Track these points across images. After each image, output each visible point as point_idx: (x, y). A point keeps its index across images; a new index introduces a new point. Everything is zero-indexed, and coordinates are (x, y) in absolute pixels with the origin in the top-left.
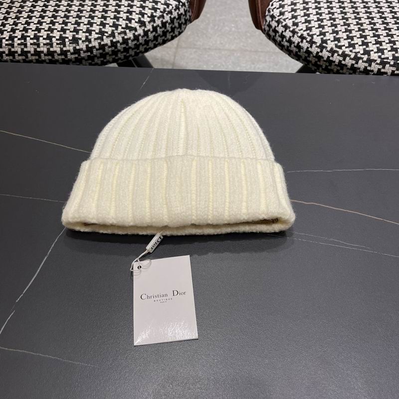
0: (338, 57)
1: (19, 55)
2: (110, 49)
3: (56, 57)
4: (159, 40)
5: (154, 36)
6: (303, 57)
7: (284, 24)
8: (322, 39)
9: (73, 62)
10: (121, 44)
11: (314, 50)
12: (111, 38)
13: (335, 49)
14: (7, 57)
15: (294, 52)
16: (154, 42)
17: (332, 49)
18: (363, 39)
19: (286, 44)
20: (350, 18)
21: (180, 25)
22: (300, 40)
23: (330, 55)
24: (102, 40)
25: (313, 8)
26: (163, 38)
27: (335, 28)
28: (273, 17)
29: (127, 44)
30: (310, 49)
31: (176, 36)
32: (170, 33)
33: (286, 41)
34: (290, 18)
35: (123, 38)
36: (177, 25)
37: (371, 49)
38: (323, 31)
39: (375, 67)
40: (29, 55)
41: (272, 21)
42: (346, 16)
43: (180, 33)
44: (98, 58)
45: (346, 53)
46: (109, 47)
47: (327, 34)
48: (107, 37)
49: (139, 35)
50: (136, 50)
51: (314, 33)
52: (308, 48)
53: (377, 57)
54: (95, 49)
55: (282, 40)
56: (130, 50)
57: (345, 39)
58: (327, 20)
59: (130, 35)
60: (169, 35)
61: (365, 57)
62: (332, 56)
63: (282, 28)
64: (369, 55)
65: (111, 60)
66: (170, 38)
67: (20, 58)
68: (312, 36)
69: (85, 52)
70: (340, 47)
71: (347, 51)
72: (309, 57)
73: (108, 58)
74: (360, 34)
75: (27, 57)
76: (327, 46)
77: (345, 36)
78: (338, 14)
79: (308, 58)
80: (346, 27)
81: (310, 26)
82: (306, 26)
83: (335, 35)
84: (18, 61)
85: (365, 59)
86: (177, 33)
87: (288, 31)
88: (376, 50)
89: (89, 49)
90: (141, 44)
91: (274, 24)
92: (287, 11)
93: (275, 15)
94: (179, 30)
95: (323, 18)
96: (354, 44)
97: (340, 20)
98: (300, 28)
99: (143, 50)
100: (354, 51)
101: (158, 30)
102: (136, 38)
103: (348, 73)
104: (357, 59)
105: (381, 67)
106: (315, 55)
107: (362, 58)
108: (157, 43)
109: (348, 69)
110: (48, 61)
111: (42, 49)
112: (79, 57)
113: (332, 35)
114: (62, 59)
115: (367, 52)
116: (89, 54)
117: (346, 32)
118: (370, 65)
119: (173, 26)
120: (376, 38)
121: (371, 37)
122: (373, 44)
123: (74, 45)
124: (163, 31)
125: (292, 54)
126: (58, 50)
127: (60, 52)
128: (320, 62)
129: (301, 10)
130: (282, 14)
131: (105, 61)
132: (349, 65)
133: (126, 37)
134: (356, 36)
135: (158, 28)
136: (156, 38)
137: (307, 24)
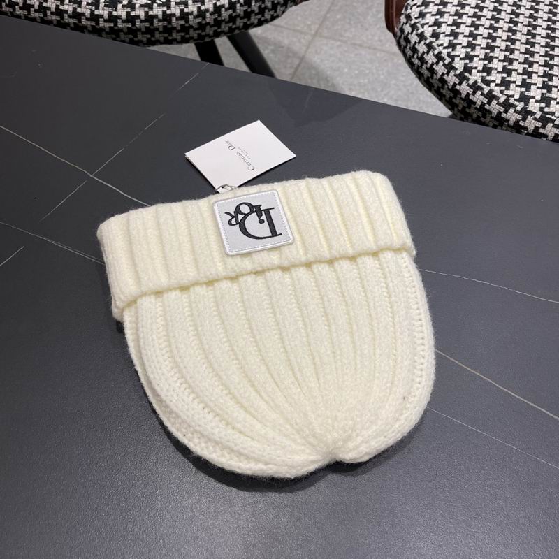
0: (482, 97)
1: (36, 11)
2: (161, 24)
3: (84, 22)
4: (238, 23)
5: (230, 16)
6: (436, 86)
7: (419, 31)
8: (466, 64)
9: (107, 33)
10: (177, 19)
11: (451, 79)
12: (165, 9)
13: (480, 84)
14: (20, 11)
15: (425, 76)
16: (231, 24)
17: (476, 82)
18: (525, 77)
19: (417, 62)
20: (520, 40)
21: (274, 7)
22: (435, 60)
23: (471, 91)
24: (151, 8)
25: (469, 15)
26: (245, 20)
27: (491, 52)
28: (408, 17)
29: (187, 21)
30: (445, 77)
31: (266, 21)
32: (256, 14)
33: (417, 57)
34: (430, 24)
35: (182, 11)
36: (269, 4)
37: (532, 95)
38: (472, 53)
39: (531, 124)
40: (49, 13)
41: (406, 23)
42: (513, 37)
43: (273, 18)
44: (143, 33)
45: (494, 93)
46: (160, 21)
47: (476, 59)
48: (159, 5)
49: (207, 10)
50: (200, 32)
51: (457, 54)
52: (443, 74)
53: (538, 109)
54: (139, 20)
55: (413, 56)
56: (191, 30)
57: (498, 72)
58: (484, 38)
59: (193, 8)
60: (255, 19)
61: (520, 106)
62: (474, 93)
63: (416, 37)
64: (527, 103)
65: (162, 39)
66: (256, 21)
67: (37, 15)
68: (453, 58)
69: (123, 21)
70: (488, 83)
71: (497, 90)
72: (443, 89)
73: (157, 35)
74: (524, 68)
75: (45, 15)
76: (470, 77)
77: (500, 66)
78: (504, 31)
79: (441, 90)
80: (508, 53)
81: (455, 41)
82: (450, 41)
83: (486, 62)
84: (34, 20)
85: (519, 108)
86: (267, 16)
87: (422, 43)
88: (538, 98)
89: (131, 19)
90: (208, 23)
91: (408, 29)
92: (430, 13)
93: (412, 15)
94: (272, 13)
95: (480, 33)
96: (510, 82)
97: (502, 40)
98: (440, 42)
99: (211, 33)
100: (506, 92)
101: (238, 8)
102: (201, 14)
103: (491, 124)
104: (507, 105)
105: (539, 125)
106: (450, 87)
107: (515, 106)
108: (234, 26)
109: (492, 118)
110: (72, 26)
111: (66, 7)
112: (116, 28)
113: (482, 62)
114: (92, 26)
115: (524, 99)
116: (130, 25)
117: (504, 61)
118: (524, 119)
119: (263, 6)
120: (546, 80)
121: (539, 76)
122: (538, 88)
123: (110, 10)
124: (245, 11)
125: (422, 78)
126: (88, 12)
127: (89, 16)
128: (456, 99)
129: (451, 15)
130: (422, 15)
131: (153, 39)
132: (495, 112)
133: (186, 10)
134: (516, 70)
135: (238, 5)
136: (232, 19)
137: (452, 38)
